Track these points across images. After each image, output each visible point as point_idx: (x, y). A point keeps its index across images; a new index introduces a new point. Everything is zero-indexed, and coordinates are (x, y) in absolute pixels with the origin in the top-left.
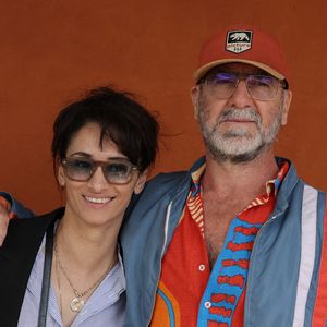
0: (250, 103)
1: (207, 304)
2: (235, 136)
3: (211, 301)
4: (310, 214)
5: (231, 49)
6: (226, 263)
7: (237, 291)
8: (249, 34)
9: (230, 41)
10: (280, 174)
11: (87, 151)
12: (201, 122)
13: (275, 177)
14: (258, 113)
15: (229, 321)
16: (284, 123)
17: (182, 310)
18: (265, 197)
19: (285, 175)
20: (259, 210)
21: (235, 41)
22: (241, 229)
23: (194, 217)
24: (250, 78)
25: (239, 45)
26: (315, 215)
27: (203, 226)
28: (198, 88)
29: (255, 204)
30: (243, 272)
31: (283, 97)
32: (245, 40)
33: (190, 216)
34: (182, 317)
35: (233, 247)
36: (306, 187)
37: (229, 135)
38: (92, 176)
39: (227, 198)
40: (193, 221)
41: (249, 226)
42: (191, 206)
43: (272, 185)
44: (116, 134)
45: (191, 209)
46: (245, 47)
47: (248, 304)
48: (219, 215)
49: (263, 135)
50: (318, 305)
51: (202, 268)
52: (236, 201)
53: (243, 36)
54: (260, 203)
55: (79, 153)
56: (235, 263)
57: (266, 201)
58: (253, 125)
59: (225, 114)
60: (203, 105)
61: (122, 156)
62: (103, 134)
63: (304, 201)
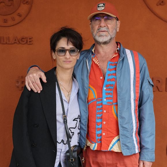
0: (105, 25)
1: (105, 88)
2: (102, 36)
3: (106, 87)
4: (130, 57)
5: (99, 9)
6: (109, 75)
7: (113, 83)
8: (104, 4)
9: (98, 7)
10: (119, 46)
11: (63, 46)
12: (92, 33)
13: (117, 48)
14: (108, 28)
15: (112, 92)
16: (118, 31)
17: (97, 91)
18: (116, 54)
19: (120, 47)
20: (115, 58)
21: (100, 7)
22: (111, 64)
23: (96, 63)
24: (105, 18)
25: (101, 8)
26: (131, 57)
27: (100, 65)
28: (91, 23)
29: (114, 57)
30: (115, 77)
31: (116, 23)
32: (103, 6)
33: (95, 63)
34: (97, 93)
35: (110, 70)
36: (126, 50)
37: (100, 36)
38: (65, 54)
39: (104, 56)
40: (96, 64)
41: (113, 63)
42: (94, 60)
43: (118, 50)
44: (72, 40)
45: (94, 61)
46: (103, 8)
47: (118, 86)
48: (103, 61)
49: (111, 36)
50: (137, 84)
51: (101, 78)
52: (107, 56)
53: (102, 5)
54: (115, 56)
55: (61, 47)
56: (112, 75)
57: (117, 55)
58: (107, 32)
59: (99, 30)
60: (93, 28)
61: (74, 47)
62: (68, 40)
63: (127, 54)
